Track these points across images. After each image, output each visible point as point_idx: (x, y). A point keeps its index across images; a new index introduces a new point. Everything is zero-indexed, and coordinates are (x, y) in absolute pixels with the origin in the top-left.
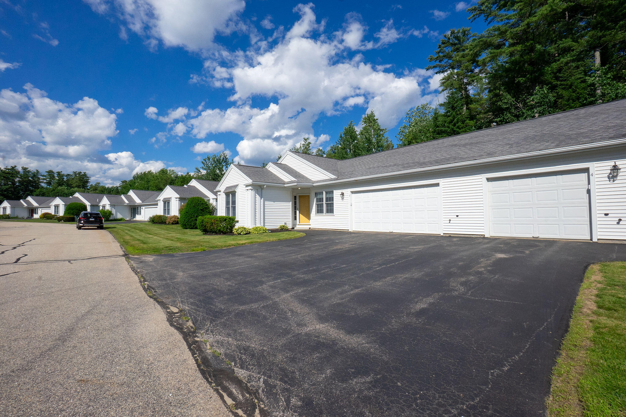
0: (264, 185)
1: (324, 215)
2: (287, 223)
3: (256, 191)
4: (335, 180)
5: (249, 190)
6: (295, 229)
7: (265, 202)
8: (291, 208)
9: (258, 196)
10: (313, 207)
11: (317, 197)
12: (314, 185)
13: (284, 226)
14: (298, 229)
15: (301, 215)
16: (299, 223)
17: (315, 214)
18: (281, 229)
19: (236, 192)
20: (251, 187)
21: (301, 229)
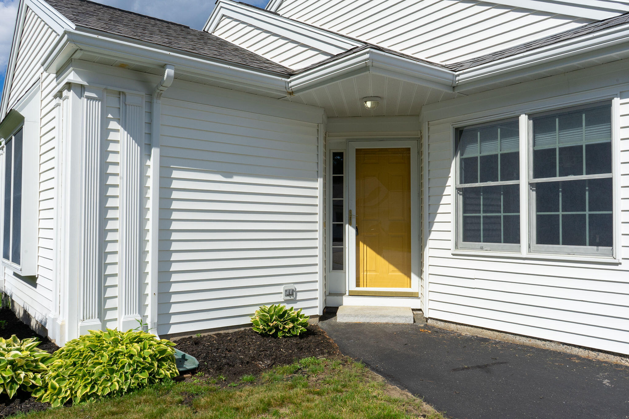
0: (164, 67)
1: (524, 253)
2: (299, 288)
3: (113, 101)
5: (65, 93)
6: (341, 318)
7: (175, 174)
8: (319, 210)
9: (128, 133)
10: (438, 205)
11: (465, 156)
12: (457, 78)
13: (285, 312)
14: (358, 321)
15: (368, 248)
16: (358, 285)
17: (451, 245)
18: (264, 335)
19: (25, 120)
20: (77, 72)
21: (369, 324)
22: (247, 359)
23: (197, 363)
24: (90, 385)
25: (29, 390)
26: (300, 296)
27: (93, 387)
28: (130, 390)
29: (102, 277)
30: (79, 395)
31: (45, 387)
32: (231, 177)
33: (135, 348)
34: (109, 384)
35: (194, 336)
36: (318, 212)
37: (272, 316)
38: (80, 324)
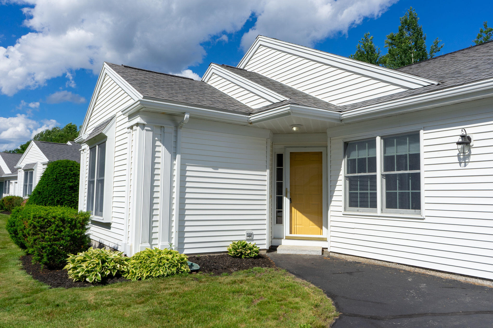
0: (184, 113)
1: (379, 213)
2: (255, 232)
3: (158, 131)
4: (427, 89)
5: (135, 128)
6: (280, 251)
7: (188, 168)
8: (267, 188)
9: (165, 147)
10: (335, 186)
11: (351, 158)
12: (342, 116)
13: (246, 244)
14: (289, 253)
15: (297, 211)
16: (291, 233)
17: (342, 209)
18: (235, 257)
19: (108, 138)
20: (142, 118)
21: (296, 255)
22: (225, 267)
23: (199, 267)
24: (150, 272)
25: (121, 273)
26: (255, 237)
27: (151, 273)
28: (168, 275)
29: (151, 222)
30: (145, 276)
31: (128, 272)
32: (217, 169)
33: (170, 256)
34: (158, 272)
35: (196, 256)
36: (266, 189)
37: (239, 246)
38: (140, 245)
